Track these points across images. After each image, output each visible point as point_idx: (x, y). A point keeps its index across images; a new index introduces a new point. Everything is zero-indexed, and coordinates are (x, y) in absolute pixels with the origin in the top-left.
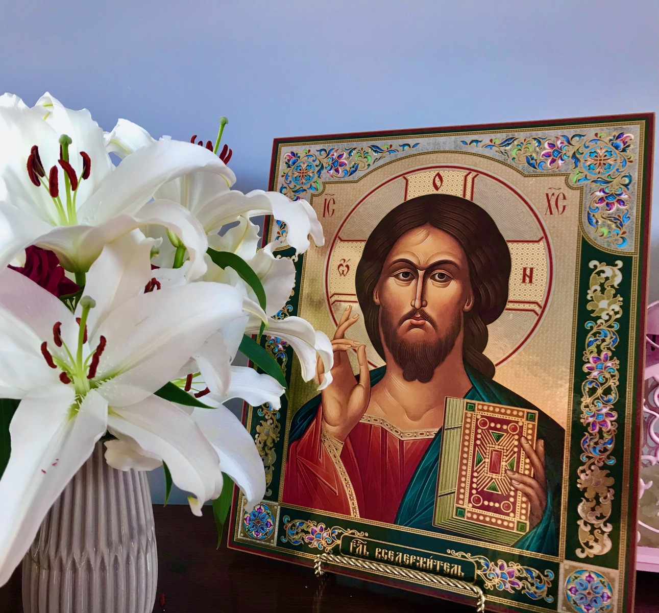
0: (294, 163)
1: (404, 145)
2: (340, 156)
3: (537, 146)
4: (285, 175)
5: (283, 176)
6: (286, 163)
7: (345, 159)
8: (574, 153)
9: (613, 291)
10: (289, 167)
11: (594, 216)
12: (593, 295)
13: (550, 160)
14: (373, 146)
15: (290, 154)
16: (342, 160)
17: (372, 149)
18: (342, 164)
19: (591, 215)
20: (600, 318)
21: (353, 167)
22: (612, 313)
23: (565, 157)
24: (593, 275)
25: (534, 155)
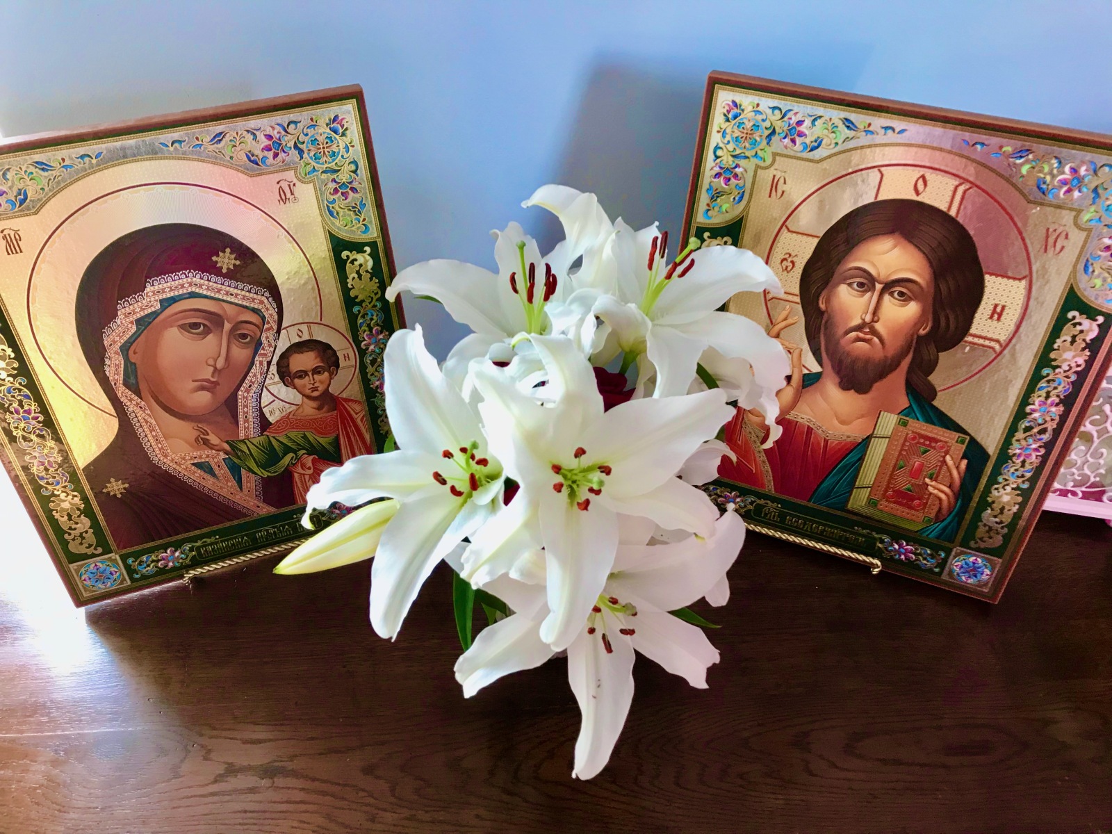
0: (735, 117)
1: (887, 127)
2: (800, 123)
3: (1056, 168)
4: (723, 130)
5: (718, 132)
6: (725, 115)
7: (806, 128)
8: (1097, 187)
9: (1083, 345)
10: (728, 120)
11: (1092, 264)
12: (1061, 345)
13: (1065, 189)
14: (846, 119)
15: (731, 104)
16: (802, 128)
17: (844, 124)
18: (801, 134)
19: (1090, 263)
20: (1059, 367)
21: (816, 141)
22: (1073, 365)
23: (1084, 190)
24: (1069, 324)
25: (1048, 178)
